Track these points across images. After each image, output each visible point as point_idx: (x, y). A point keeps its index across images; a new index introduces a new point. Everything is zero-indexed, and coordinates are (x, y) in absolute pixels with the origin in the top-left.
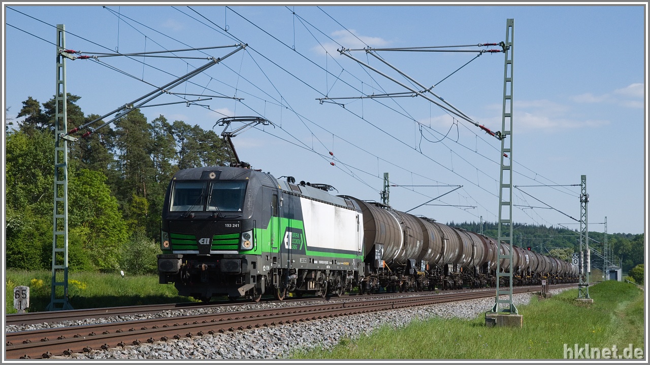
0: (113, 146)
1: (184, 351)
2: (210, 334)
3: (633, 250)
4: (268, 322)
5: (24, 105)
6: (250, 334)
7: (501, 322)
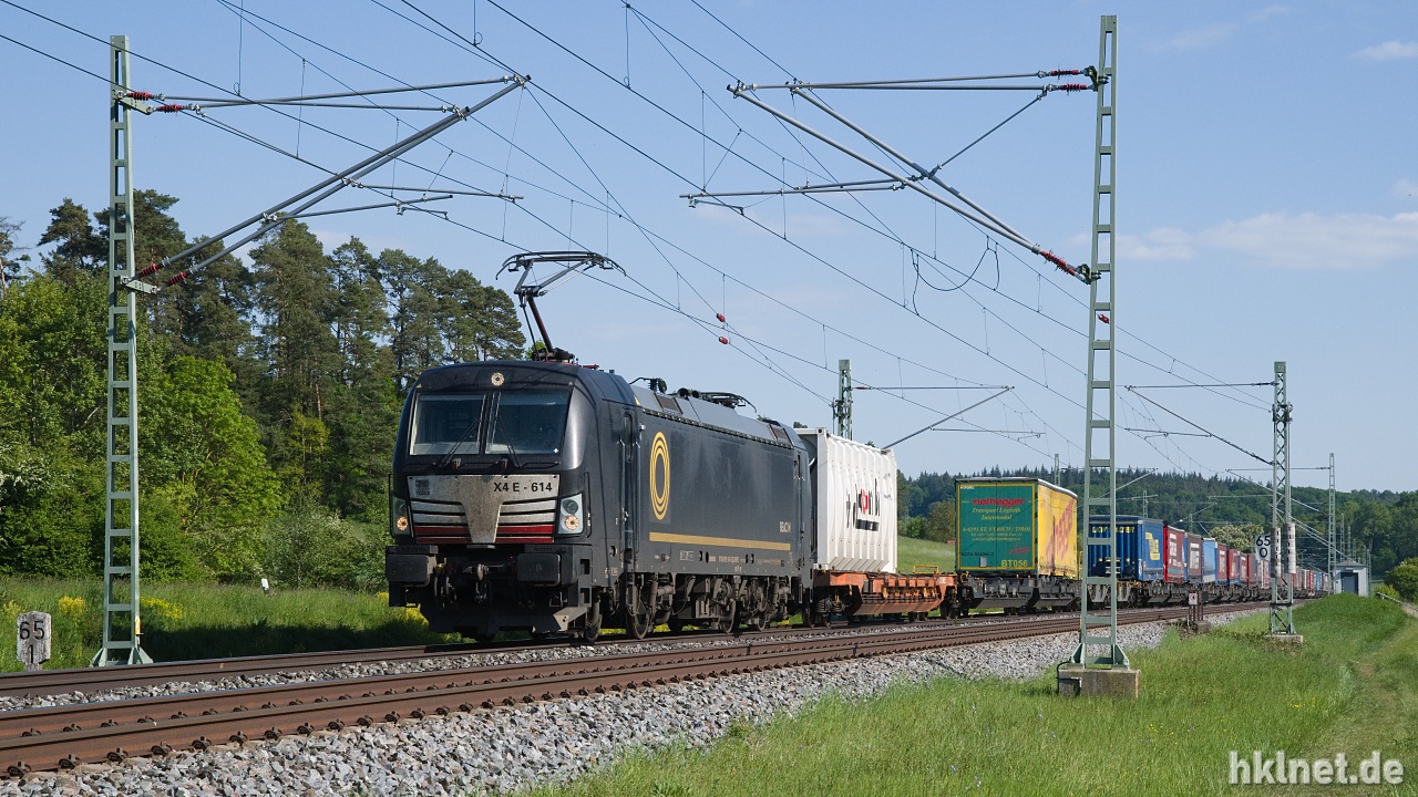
0: (250, 305)
1: (374, 753)
2: (439, 714)
3: (1396, 528)
4: (572, 688)
5: (55, 218)
6: (527, 715)
7: (1091, 684)
